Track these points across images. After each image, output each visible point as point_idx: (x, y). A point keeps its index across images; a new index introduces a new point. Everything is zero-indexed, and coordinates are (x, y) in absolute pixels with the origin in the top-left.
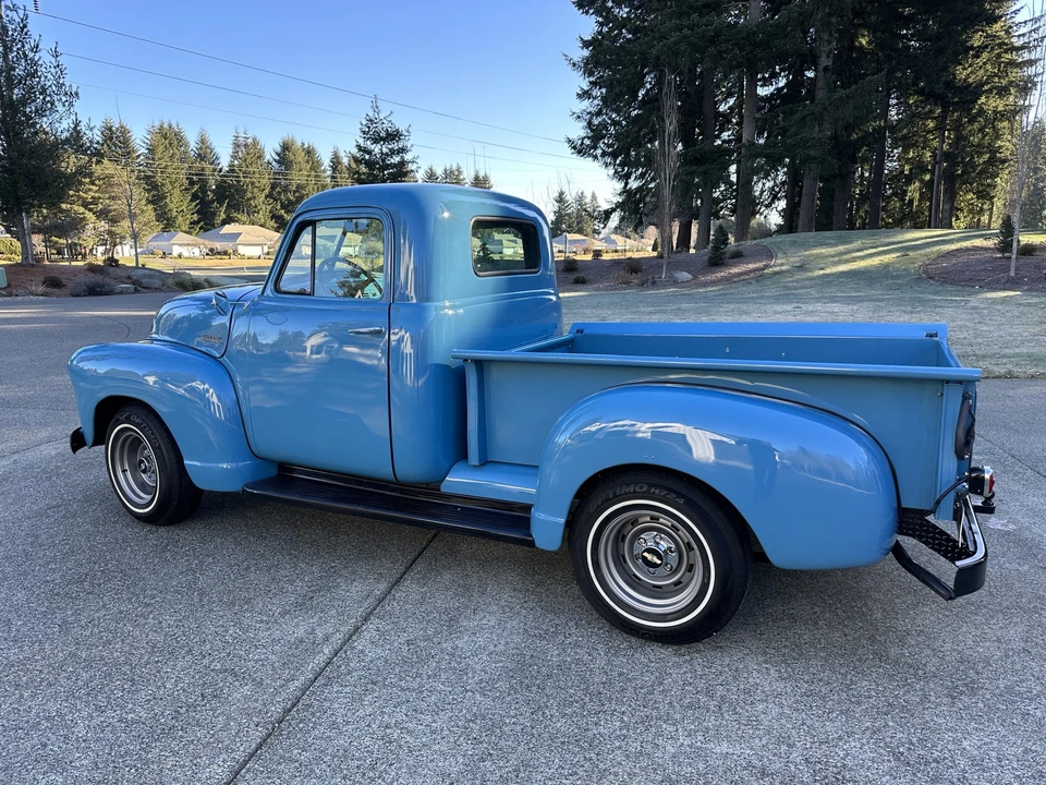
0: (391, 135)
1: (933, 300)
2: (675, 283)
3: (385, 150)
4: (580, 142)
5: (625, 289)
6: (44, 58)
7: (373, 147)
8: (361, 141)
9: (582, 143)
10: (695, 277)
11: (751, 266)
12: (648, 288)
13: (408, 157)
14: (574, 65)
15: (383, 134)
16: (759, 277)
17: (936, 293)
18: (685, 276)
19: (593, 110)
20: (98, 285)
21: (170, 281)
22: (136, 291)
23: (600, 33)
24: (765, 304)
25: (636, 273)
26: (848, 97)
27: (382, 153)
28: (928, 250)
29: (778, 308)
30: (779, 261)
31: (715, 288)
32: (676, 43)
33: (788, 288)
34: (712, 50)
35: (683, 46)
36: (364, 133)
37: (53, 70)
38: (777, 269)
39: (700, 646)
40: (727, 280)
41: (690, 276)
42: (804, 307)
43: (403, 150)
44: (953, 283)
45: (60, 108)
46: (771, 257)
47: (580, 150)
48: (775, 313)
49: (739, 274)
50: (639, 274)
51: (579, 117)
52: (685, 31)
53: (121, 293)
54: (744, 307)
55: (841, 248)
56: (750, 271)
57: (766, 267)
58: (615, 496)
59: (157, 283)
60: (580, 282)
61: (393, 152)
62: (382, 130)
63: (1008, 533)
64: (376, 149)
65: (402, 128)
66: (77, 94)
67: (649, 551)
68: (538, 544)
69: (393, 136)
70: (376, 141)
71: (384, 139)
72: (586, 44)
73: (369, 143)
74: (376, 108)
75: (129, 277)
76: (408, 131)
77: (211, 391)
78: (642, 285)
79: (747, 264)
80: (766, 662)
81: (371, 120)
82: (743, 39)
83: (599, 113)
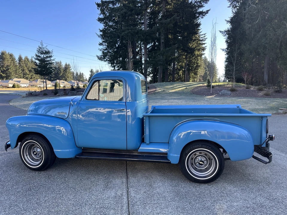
1: (197, 99)
3: (45, 57)
4: (100, 57)
8: (37, 53)
9: (101, 57)
13: (52, 58)
14: (99, 36)
15: (44, 52)
16: (154, 93)
17: (196, 97)
19: (105, 48)
23: (105, 28)
24: (160, 100)
26: (169, 50)
28: (191, 86)
30: (158, 89)
32: (127, 33)
33: (162, 96)
35: (129, 34)
36: (38, 51)
38: (158, 91)
43: (51, 57)
44: (199, 94)
46: (156, 88)
47: (100, 59)
49: (149, 93)
51: (100, 50)
52: (130, 30)
55: (172, 86)
57: (155, 91)
58: (193, 148)
61: (47, 57)
62: (43, 50)
64: (42, 56)
65: (50, 50)
67: (200, 161)
68: (171, 163)
69: (47, 52)
70: (42, 54)
71: (44, 53)
72: (101, 31)
73: (39, 54)
74: (42, 44)
76: (52, 51)
79: (150, 90)
81: (40, 48)
83: (106, 49)
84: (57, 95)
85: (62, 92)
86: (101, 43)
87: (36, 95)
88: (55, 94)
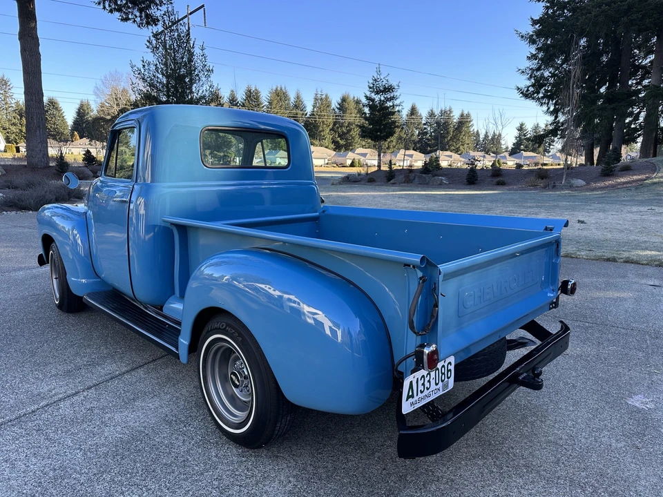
0: (388, 88)
2: (571, 187)
3: (382, 99)
4: (526, 89)
5: (531, 190)
6: (197, 51)
7: (375, 97)
8: (368, 94)
9: (528, 90)
10: (588, 184)
11: (635, 177)
12: (549, 190)
13: (397, 102)
14: (522, 37)
15: (381, 89)
16: (640, 185)
18: (580, 182)
19: (534, 67)
23: (547, 13)
24: (628, 205)
25: (542, 179)
27: (380, 100)
29: (635, 209)
30: (660, 175)
31: (600, 192)
34: (625, 19)
36: (370, 88)
37: (201, 57)
38: (655, 180)
39: (264, 452)
40: (613, 186)
41: (584, 183)
42: (657, 209)
43: (392, 98)
45: (204, 79)
46: (654, 171)
47: (527, 95)
48: (629, 212)
49: (624, 183)
50: (544, 180)
51: (523, 72)
54: (608, 207)
56: (633, 181)
57: (648, 178)
58: (212, 329)
60: (501, 184)
61: (387, 100)
62: (381, 85)
63: (639, 411)
64: (377, 98)
65: (394, 84)
66: (212, 70)
68: (180, 358)
69: (388, 89)
70: (377, 93)
71: (382, 92)
72: (535, 22)
74: (379, 72)
76: (398, 86)
77: (78, 235)
78: (545, 187)
79: (632, 175)
80: (294, 477)
81: (375, 80)
82: (652, 9)
83: (538, 69)
84: (392, 181)
85: (401, 177)
86: (534, 53)
87: (355, 182)
88: (389, 180)
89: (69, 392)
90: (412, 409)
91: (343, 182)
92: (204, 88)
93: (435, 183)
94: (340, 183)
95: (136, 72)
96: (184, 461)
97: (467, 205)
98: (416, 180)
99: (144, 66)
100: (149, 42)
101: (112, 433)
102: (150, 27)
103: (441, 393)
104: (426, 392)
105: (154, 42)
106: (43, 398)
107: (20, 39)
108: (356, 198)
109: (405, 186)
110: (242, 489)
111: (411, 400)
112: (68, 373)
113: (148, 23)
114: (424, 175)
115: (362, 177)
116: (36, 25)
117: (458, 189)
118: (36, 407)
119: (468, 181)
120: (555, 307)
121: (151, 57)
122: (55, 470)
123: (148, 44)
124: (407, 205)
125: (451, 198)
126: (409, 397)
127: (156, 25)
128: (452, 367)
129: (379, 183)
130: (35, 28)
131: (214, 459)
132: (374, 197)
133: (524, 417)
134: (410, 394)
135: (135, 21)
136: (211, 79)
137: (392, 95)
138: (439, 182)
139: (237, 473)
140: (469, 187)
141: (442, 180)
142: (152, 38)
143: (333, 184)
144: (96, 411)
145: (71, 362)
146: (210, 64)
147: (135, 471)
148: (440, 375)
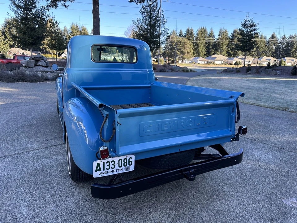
3: (249, 30)
7: (245, 29)
8: (241, 28)
13: (257, 32)
15: (249, 25)
20: (163, 70)
21: (181, 70)
22: (171, 72)
27: (247, 31)
36: (242, 25)
43: (254, 30)
45: (162, 25)
53: (168, 72)
59: (177, 70)
61: (251, 31)
62: (248, 23)
63: (286, 207)
65: (256, 22)
66: (166, 21)
69: (252, 25)
70: (246, 28)
71: (249, 27)
73: (244, 28)
74: (248, 17)
75: (171, 68)
76: (258, 24)
80: (83, 197)
81: (246, 21)
84: (249, 72)
85: (254, 70)
87: (229, 72)
88: (247, 71)
89: (37, 148)
90: (100, 176)
91: (223, 72)
92: (162, 30)
93: (273, 74)
94: (222, 73)
95: (135, 24)
96: (50, 181)
97: (282, 86)
98: (263, 72)
99: (138, 21)
100: (141, 10)
101: (37, 166)
102: (141, 3)
103: (124, 171)
104: (111, 169)
105: (143, 10)
106: (27, 149)
107: (93, 13)
108: (223, 80)
109: (255, 75)
110: (60, 197)
111: (99, 172)
112: (42, 142)
113: (140, 2)
114: (267, 70)
115: (234, 70)
116: (99, 7)
117: (285, 77)
118: (23, 152)
119: (292, 73)
120: (235, 140)
121: (141, 17)
122: (8, 175)
123: (140, 11)
124: (247, 84)
125: (275, 82)
126: (97, 170)
127: (143, 3)
128: (133, 160)
129: (242, 73)
130: (98, 8)
131: (61, 183)
132: (233, 80)
133: (213, 195)
134: (98, 169)
135: (135, 2)
136: (166, 25)
137: (254, 28)
138: (275, 74)
139: (63, 191)
140: (292, 76)
141: (277, 72)
142: (142, 9)
143: (218, 73)
144: (39, 157)
145: (47, 138)
146: (165, 18)
147: (32, 181)
148: (123, 163)
